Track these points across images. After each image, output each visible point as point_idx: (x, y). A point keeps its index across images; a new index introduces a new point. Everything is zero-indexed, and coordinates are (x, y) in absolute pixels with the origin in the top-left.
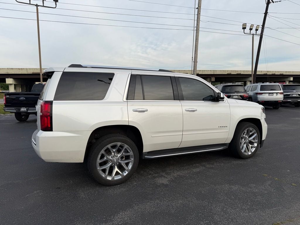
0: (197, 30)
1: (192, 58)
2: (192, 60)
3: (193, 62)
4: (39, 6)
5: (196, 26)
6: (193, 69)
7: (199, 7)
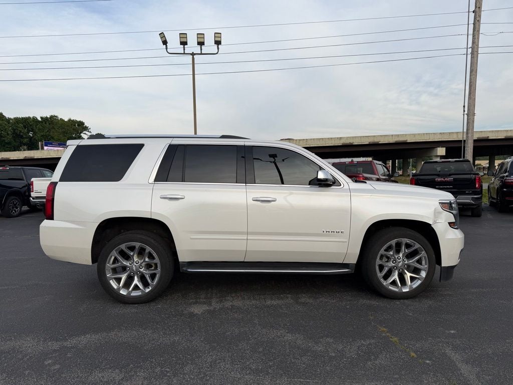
0: (472, 53)
1: (464, 107)
2: (464, 111)
3: (466, 116)
4: (195, 54)
5: (470, 45)
6: (465, 130)
7: (477, 9)
